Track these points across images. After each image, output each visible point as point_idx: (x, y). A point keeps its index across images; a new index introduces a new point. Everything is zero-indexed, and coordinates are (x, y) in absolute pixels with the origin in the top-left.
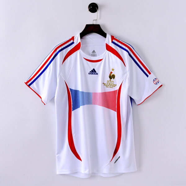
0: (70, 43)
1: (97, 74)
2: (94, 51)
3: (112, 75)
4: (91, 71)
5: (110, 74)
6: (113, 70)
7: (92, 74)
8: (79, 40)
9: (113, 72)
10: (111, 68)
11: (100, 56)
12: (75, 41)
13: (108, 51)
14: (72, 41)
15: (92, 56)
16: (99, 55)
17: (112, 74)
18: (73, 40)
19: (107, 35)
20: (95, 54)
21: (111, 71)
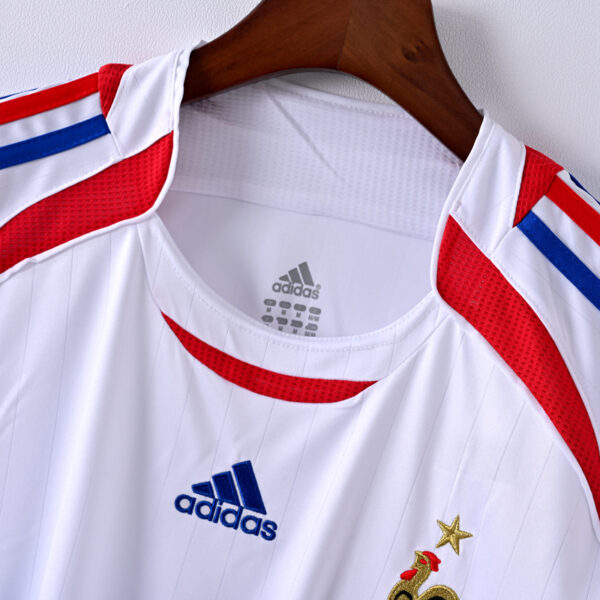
0: (62, 118)
1: (269, 531)
2: (299, 277)
3: (424, 589)
4: (206, 477)
5: (407, 576)
6: (454, 535)
7: (216, 516)
8: (167, 118)
9: (444, 554)
10: (441, 509)
11: (354, 341)
12: (124, 115)
13: (445, 311)
14: (89, 107)
15: (267, 319)
16: (340, 333)
17: (433, 581)
18: (107, 103)
19: (488, 136)
20: (310, 303)
21: (430, 541)
